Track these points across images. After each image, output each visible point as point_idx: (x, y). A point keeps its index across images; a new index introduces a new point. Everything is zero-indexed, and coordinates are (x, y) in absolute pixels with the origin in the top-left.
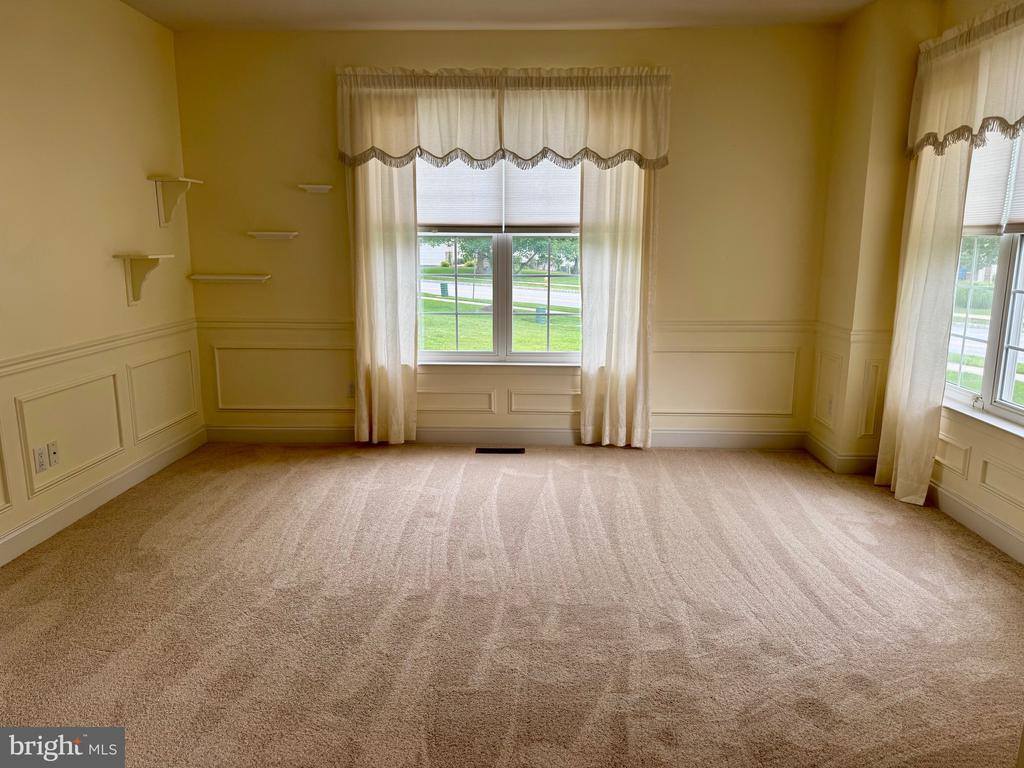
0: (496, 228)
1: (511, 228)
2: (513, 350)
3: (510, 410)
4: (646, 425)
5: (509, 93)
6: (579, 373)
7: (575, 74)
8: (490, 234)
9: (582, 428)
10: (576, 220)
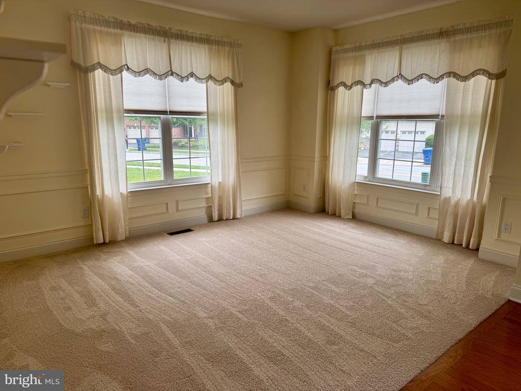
0: (164, 112)
1: (172, 113)
2: (175, 178)
3: (178, 210)
4: (241, 206)
5: (172, 41)
6: (210, 186)
7: (203, 37)
8: (159, 116)
9: (213, 213)
10: (205, 110)
